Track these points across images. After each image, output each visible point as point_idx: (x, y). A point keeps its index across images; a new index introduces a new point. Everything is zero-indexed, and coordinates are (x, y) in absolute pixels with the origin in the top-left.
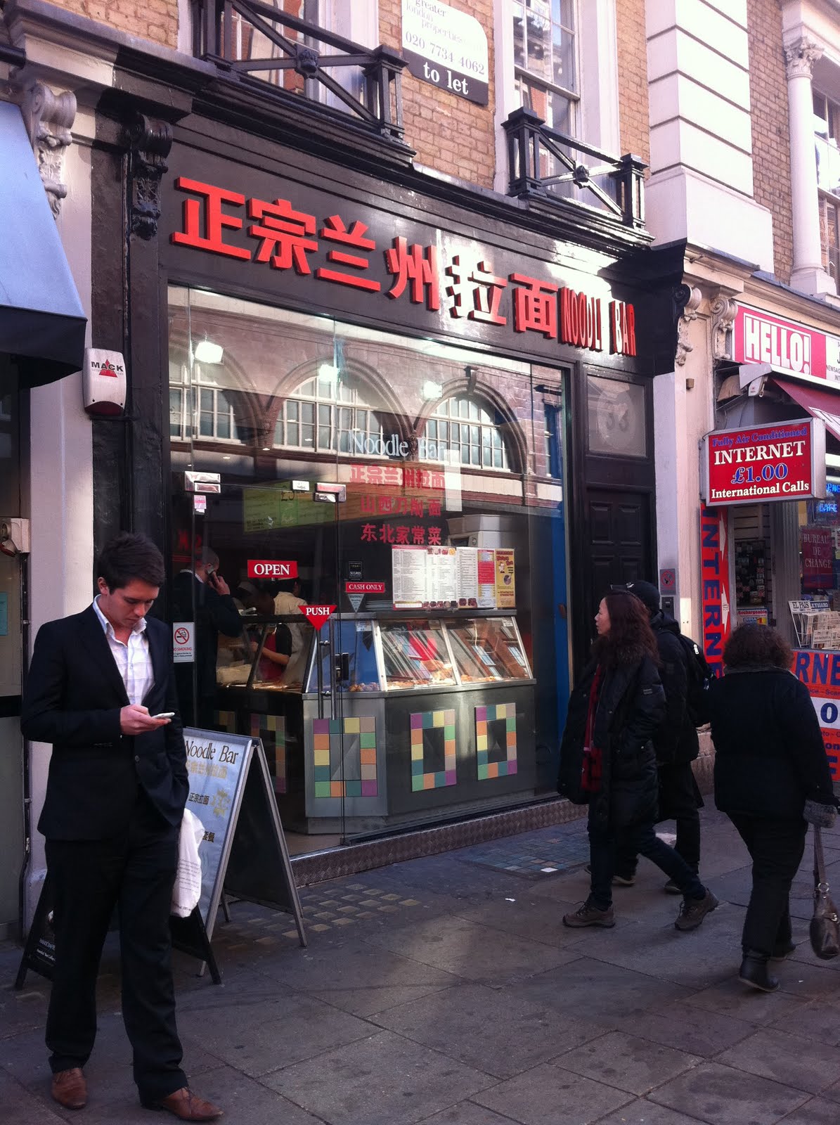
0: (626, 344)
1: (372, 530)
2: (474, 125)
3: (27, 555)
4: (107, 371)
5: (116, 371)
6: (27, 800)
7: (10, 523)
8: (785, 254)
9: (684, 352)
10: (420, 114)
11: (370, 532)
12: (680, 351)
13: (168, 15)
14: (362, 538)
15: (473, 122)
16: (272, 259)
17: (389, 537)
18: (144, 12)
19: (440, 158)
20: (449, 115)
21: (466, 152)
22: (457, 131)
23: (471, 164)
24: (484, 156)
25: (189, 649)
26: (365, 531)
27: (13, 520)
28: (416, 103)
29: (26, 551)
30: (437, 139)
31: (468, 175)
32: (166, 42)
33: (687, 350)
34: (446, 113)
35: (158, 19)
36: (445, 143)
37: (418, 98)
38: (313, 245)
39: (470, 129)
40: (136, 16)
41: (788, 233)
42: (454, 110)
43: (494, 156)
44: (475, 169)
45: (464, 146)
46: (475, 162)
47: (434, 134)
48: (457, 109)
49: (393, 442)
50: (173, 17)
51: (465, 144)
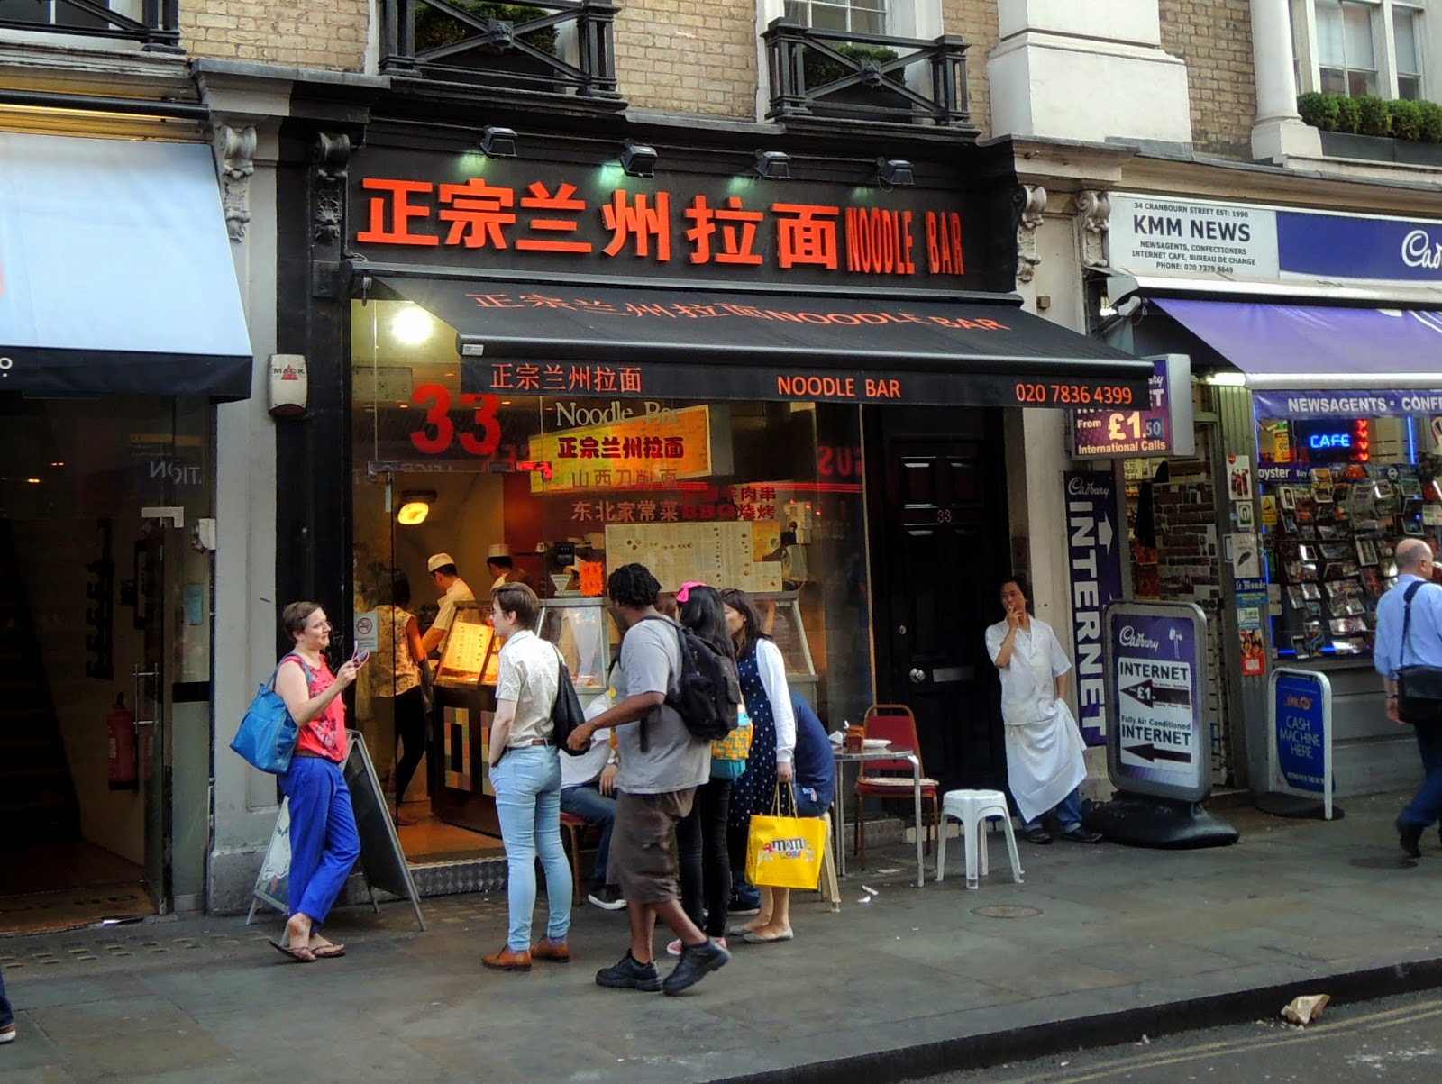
0: (946, 262)
1: (586, 508)
2: (728, 40)
3: (213, 552)
4: (289, 375)
5: (297, 374)
6: (211, 780)
7: (198, 524)
8: (1239, 102)
9: (1028, 266)
10: (654, 44)
11: (583, 511)
12: (1022, 266)
13: (359, 13)
14: (574, 518)
15: (726, 37)
16: (462, 240)
17: (608, 515)
18: (335, 17)
19: (681, 87)
20: (693, 37)
21: (717, 73)
22: (705, 52)
23: (724, 84)
24: (742, 72)
25: (372, 639)
26: (576, 510)
27: (201, 521)
28: (649, 33)
29: (213, 548)
30: (678, 66)
31: (720, 98)
32: (357, 40)
33: (1032, 262)
34: (688, 35)
35: (347, 20)
36: (687, 69)
37: (651, 27)
38: (510, 219)
39: (722, 47)
40: (326, 23)
41: (1243, 73)
42: (700, 30)
43: (756, 70)
44: (729, 88)
45: (713, 66)
46: (728, 81)
47: (673, 62)
48: (704, 28)
49: (613, 410)
50: (364, 14)
51: (715, 64)
